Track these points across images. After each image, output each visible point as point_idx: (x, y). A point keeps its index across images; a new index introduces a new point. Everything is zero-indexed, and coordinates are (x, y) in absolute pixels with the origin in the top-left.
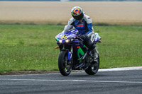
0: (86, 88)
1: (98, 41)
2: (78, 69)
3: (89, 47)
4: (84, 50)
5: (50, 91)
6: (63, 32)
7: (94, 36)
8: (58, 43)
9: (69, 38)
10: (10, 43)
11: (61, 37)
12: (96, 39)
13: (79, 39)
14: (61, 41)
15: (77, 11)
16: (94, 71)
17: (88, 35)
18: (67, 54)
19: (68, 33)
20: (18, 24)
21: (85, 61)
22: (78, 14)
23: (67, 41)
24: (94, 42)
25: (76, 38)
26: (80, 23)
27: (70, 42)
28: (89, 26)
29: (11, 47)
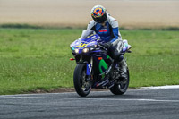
0: (155, 110)
1: (127, 51)
2: (101, 87)
3: (115, 58)
4: (108, 62)
5: (110, 113)
6: (80, 39)
7: (122, 43)
8: (74, 53)
9: (88, 47)
10: (59, 52)
11: (78, 45)
12: (125, 48)
13: (101, 48)
14: (77, 51)
15: (98, 11)
16: (122, 90)
17: (114, 43)
18: (85, 68)
19: (87, 39)
20: (69, 28)
21: (110, 77)
22: (99, 15)
23: (85, 50)
24: (122, 51)
25: (98, 47)
26: (102, 27)
27: (90, 52)
28: (114, 32)
29: (60, 57)
